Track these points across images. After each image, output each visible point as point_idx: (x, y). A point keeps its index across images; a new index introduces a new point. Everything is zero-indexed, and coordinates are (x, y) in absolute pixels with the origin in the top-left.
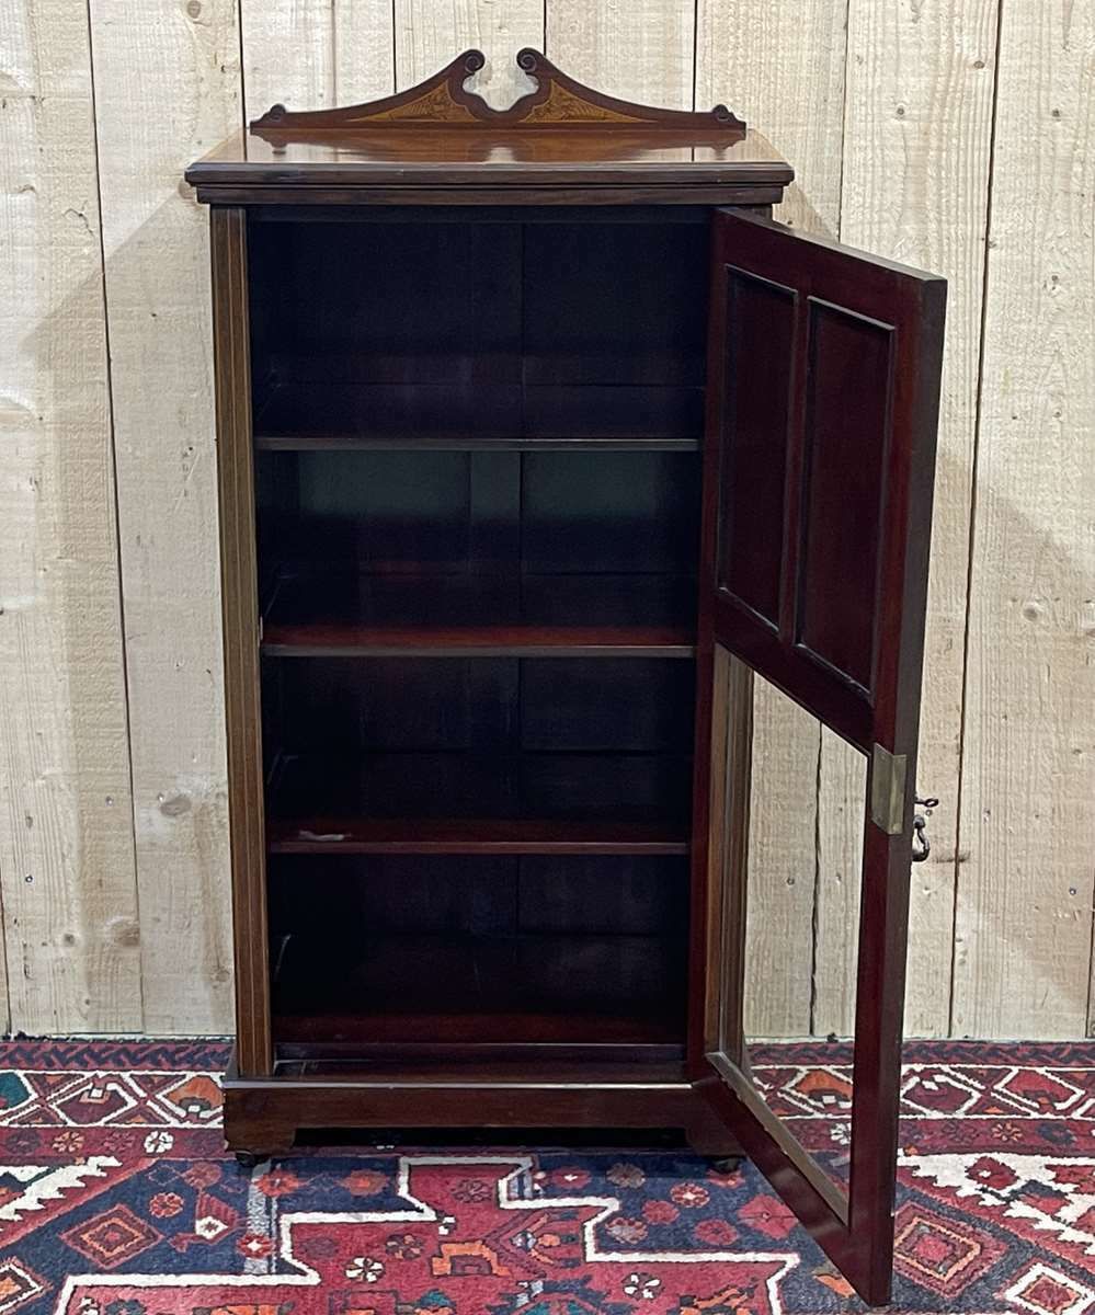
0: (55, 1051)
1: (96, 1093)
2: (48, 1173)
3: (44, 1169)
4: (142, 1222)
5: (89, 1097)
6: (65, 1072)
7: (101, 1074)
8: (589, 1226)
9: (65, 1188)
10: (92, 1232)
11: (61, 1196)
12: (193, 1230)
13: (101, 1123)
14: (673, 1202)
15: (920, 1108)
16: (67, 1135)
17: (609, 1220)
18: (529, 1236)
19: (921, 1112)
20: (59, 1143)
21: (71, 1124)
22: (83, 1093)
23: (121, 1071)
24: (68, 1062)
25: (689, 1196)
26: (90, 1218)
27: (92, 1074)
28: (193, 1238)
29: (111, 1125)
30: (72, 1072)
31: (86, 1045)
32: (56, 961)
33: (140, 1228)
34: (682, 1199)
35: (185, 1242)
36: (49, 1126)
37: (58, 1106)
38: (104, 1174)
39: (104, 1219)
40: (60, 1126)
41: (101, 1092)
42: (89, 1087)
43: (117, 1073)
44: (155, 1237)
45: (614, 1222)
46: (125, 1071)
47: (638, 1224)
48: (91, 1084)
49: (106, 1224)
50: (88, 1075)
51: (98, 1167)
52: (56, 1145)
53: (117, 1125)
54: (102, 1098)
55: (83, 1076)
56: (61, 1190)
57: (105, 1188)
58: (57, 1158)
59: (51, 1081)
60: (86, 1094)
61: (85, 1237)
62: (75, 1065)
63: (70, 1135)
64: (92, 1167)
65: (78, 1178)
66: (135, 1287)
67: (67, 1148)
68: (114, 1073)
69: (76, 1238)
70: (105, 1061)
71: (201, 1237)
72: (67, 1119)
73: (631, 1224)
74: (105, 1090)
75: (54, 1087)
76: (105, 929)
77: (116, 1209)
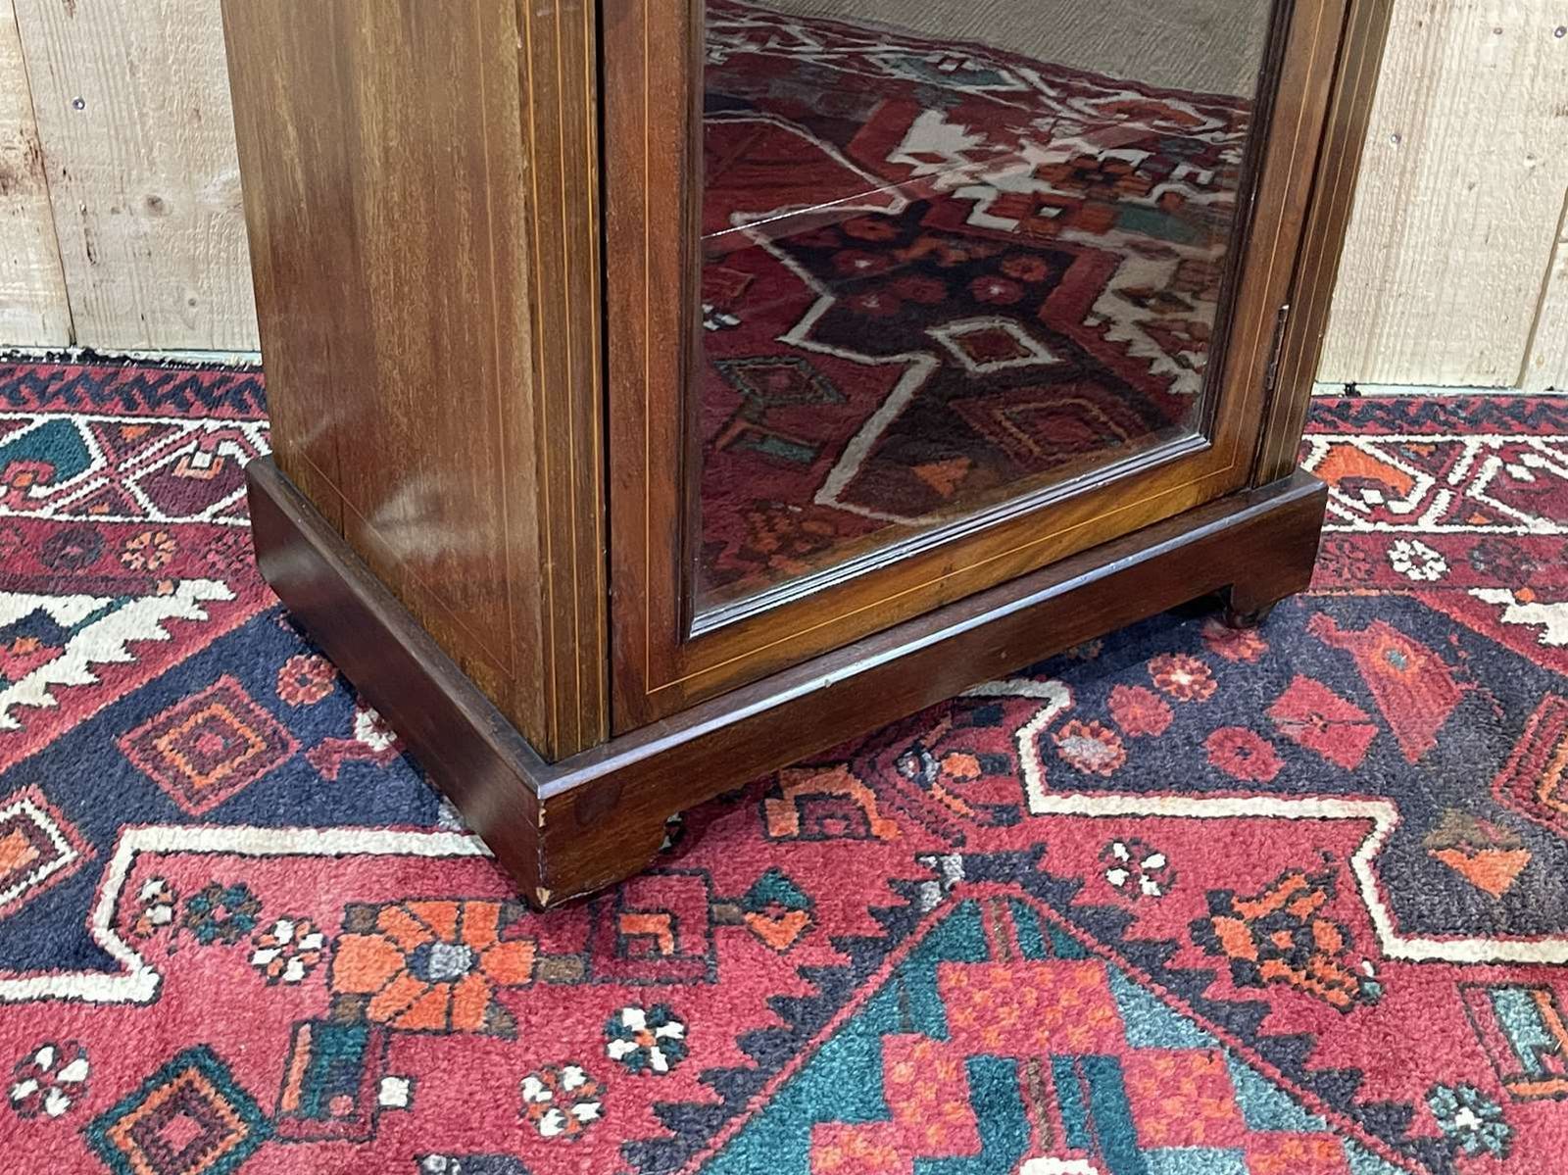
0: (140, 381)
1: (202, 460)
2: (109, 610)
3: (103, 602)
4: (264, 713)
5: (189, 466)
6: (153, 421)
7: (212, 425)
8: (1026, 735)
9: (135, 642)
10: (173, 734)
11: (127, 658)
12: (350, 732)
13: (205, 517)
14: (1156, 691)
15: (1516, 514)
16: (146, 537)
17: (1056, 725)
18: (927, 756)
19: (1519, 522)
20: (134, 552)
21: (156, 516)
22: (179, 458)
23: (243, 420)
24: (159, 404)
25: (1182, 678)
26: (174, 703)
27: (197, 424)
28: (350, 750)
29: (222, 520)
30: (165, 421)
31: (189, 374)
32: (138, 238)
33: (259, 726)
34: (1171, 683)
35: (336, 757)
36: (118, 519)
37: (138, 483)
38: (204, 616)
39: (197, 707)
40: (137, 520)
41: (209, 457)
42: (190, 449)
43: (237, 424)
44: (285, 746)
45: (1066, 730)
46: (251, 421)
47: (1107, 733)
48: (195, 443)
49: (200, 718)
50: (190, 426)
51: (196, 601)
52: (127, 557)
53: (231, 521)
54: (210, 468)
55: (181, 428)
56: (129, 646)
57: (203, 643)
58: (127, 582)
59: (129, 435)
60: (185, 461)
61: (163, 744)
62: (169, 406)
63: (154, 535)
64: (185, 600)
65: (159, 622)
66: (243, 855)
67: (145, 563)
68: (231, 424)
69: (145, 744)
70: (217, 403)
71: (364, 748)
72: (150, 507)
73: (1095, 734)
74: (215, 456)
75: (133, 447)
76: (211, 190)
77: (219, 685)
